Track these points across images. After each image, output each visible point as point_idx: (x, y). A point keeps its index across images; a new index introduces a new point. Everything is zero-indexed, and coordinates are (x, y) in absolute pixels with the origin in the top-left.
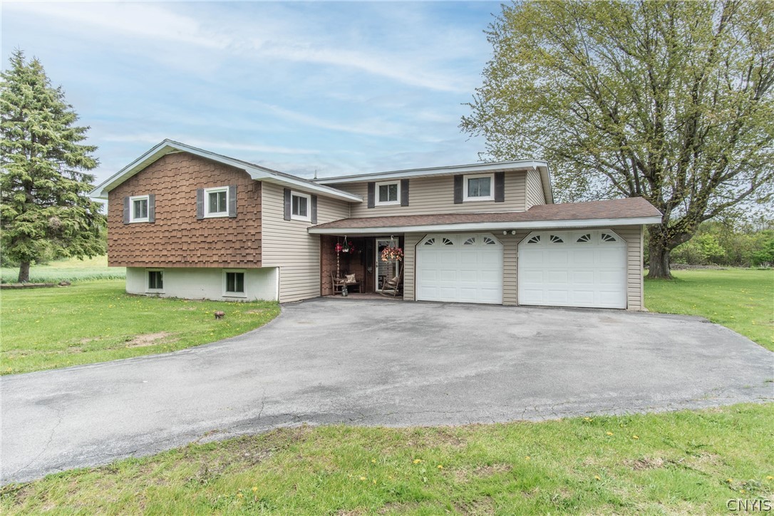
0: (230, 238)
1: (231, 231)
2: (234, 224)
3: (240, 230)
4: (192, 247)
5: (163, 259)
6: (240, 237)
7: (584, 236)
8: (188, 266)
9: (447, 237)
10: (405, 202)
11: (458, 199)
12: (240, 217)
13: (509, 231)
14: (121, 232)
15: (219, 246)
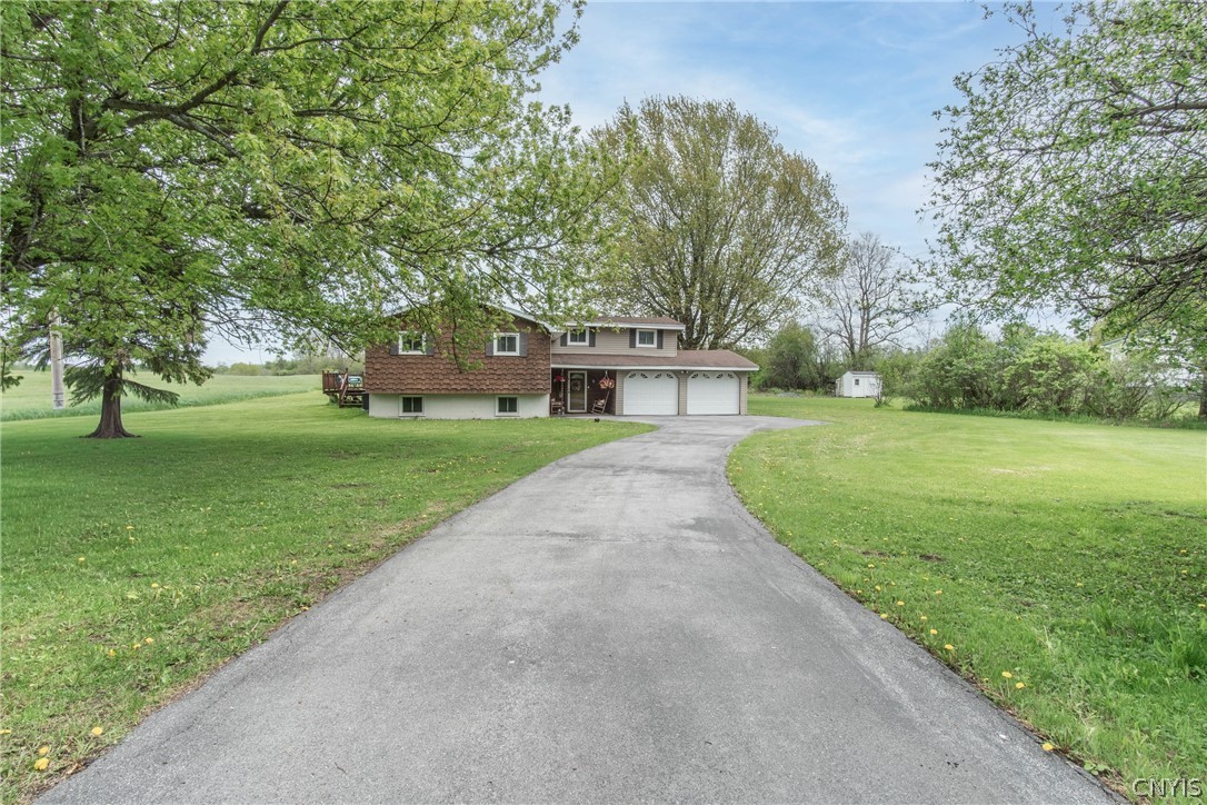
0: (521, 371)
1: (521, 366)
2: (525, 362)
3: (530, 366)
4: (479, 377)
5: (444, 387)
6: (530, 371)
7: (720, 375)
8: (475, 392)
9: (644, 373)
10: (592, 344)
11: (632, 345)
12: (531, 356)
13: (685, 371)
14: (385, 362)
15: (509, 377)
